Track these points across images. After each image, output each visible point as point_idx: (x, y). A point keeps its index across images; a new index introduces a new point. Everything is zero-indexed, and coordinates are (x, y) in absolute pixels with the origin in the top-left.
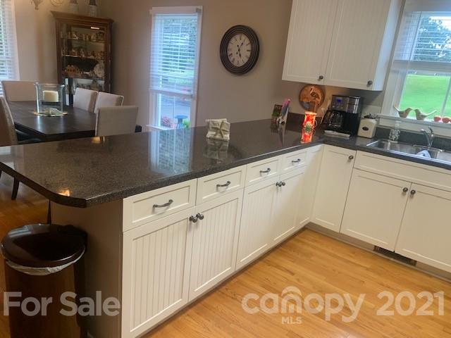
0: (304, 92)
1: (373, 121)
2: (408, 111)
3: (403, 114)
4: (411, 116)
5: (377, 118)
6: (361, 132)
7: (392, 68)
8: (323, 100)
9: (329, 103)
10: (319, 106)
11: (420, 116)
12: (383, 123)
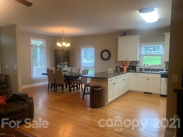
0: (122, 63)
1: (139, 67)
2: (145, 64)
3: (144, 65)
4: (146, 65)
5: (139, 66)
6: (137, 70)
7: (141, 56)
8: (127, 64)
9: (129, 64)
10: (126, 65)
11: (148, 65)
12: (141, 67)
